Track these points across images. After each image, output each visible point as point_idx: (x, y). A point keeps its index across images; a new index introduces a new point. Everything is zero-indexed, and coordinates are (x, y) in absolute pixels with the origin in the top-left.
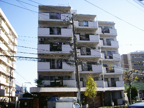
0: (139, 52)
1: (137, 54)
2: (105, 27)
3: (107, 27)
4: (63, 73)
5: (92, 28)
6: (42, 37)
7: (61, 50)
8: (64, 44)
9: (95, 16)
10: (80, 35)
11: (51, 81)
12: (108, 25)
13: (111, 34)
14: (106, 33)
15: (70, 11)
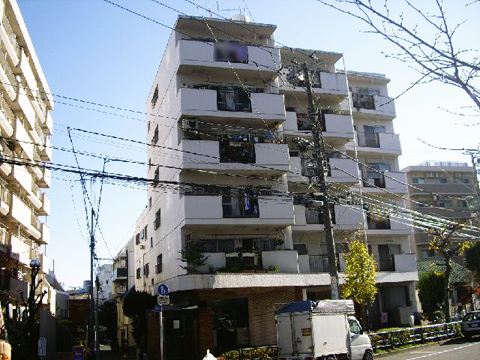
0: (432, 164)
1: (429, 172)
2: (360, 90)
3: (366, 90)
4: (257, 229)
5: (332, 92)
6: (194, 118)
7: (253, 160)
8: (261, 141)
9: (340, 56)
10: (298, 115)
11: (227, 255)
12: (370, 82)
13: (380, 113)
14: (365, 108)
15: (269, 38)
